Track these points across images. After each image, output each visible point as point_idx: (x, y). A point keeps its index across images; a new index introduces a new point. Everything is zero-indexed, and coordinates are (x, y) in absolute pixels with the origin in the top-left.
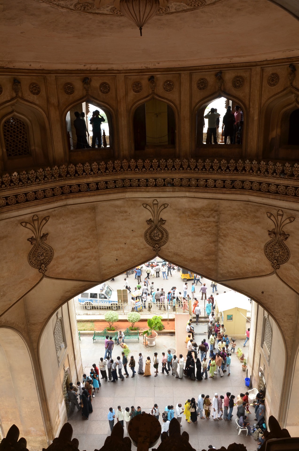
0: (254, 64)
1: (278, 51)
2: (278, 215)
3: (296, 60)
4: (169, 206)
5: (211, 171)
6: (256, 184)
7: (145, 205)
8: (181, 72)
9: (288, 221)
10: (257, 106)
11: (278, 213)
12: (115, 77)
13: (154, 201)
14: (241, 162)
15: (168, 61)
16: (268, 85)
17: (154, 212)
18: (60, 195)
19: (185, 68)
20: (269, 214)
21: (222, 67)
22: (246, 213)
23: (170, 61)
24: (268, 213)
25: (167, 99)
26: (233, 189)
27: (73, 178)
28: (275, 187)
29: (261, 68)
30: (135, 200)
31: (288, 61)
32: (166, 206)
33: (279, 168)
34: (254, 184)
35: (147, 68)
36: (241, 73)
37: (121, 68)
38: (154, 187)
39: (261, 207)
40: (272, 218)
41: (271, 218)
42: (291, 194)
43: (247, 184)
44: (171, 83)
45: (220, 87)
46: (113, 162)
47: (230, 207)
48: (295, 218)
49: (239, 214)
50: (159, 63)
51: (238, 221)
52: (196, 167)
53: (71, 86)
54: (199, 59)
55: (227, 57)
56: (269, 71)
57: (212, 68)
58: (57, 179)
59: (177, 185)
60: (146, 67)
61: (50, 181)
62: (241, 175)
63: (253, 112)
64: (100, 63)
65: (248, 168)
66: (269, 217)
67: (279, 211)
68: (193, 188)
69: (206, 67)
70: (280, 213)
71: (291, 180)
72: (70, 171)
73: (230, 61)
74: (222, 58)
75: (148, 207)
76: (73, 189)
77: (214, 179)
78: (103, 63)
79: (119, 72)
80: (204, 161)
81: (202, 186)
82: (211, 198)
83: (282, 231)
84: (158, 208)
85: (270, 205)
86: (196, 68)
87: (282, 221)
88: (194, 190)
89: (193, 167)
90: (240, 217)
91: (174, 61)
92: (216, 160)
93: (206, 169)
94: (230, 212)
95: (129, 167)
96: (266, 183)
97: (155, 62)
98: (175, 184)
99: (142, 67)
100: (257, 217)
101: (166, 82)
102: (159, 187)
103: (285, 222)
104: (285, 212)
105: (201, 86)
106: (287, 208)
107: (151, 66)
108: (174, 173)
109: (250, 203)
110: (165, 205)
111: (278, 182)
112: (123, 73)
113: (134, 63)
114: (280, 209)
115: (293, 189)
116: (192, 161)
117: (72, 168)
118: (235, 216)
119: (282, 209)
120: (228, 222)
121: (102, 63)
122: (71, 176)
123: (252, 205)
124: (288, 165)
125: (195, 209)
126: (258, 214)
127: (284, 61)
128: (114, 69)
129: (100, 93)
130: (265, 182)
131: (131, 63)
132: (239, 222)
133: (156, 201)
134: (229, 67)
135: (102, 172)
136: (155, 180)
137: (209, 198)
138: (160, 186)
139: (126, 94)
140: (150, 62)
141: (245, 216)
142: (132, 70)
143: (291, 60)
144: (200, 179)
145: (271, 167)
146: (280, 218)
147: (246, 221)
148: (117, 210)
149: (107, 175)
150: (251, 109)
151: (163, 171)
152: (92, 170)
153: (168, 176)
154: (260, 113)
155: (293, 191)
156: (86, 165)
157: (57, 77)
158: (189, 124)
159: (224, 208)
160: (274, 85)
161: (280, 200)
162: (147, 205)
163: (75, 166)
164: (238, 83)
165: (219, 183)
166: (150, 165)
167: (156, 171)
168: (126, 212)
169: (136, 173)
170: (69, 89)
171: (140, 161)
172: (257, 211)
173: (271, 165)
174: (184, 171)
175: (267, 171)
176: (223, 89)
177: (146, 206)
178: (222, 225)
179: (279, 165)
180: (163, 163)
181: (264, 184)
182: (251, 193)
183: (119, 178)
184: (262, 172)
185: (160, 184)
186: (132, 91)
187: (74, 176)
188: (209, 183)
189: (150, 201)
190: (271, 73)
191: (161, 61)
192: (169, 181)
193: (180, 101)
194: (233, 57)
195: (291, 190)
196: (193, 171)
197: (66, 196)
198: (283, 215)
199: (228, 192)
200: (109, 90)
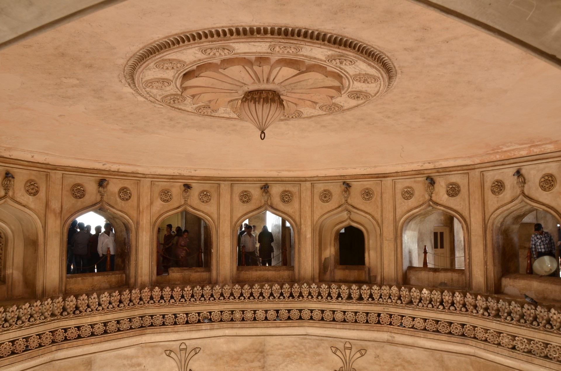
0: (304, 179)
1: (331, 169)
2: (345, 349)
3: (349, 178)
4: (201, 351)
5: (260, 299)
6: (317, 312)
7: (168, 352)
8: (221, 182)
9: (358, 355)
10: (309, 223)
11: (345, 346)
12: (139, 181)
13: (181, 345)
14: (298, 287)
15: (208, 169)
16: (320, 201)
17: (181, 362)
18: (49, 344)
19: (226, 178)
20: (334, 349)
21: (268, 180)
22: (304, 350)
23: (211, 169)
24: (332, 348)
25: (203, 212)
26: (289, 320)
27: (71, 316)
28: (342, 314)
29: (312, 183)
30: (153, 345)
31: (341, 178)
32: (198, 350)
33: (344, 291)
34: (314, 312)
35: (181, 174)
36: (289, 188)
37: (147, 171)
38: (185, 325)
39: (323, 341)
40: (338, 353)
41: (336, 354)
42: (361, 321)
43: (306, 313)
44: (208, 194)
45: (267, 201)
46: (131, 292)
47: (280, 344)
48: (366, 351)
49: (293, 352)
50: (196, 170)
51: (293, 362)
52: (242, 295)
53: (82, 188)
54: (244, 170)
55: (276, 170)
56: (320, 187)
57: (257, 180)
58: (49, 320)
59: (216, 320)
60: (179, 174)
61: (38, 322)
62: (298, 302)
63: (305, 229)
64: (125, 164)
65: (305, 294)
66: (334, 353)
67: (345, 343)
68: (237, 322)
69: (250, 179)
70: (348, 345)
71: (360, 304)
72: (69, 307)
73: (278, 175)
74: (271, 171)
75: (172, 355)
76: (69, 334)
77: (264, 309)
78: (129, 165)
79: (144, 176)
80: (251, 288)
81: (249, 320)
82: (258, 335)
83: (352, 369)
84: (187, 355)
85: (335, 338)
86: (238, 178)
87: (351, 356)
88: (239, 326)
89: (237, 295)
90: (295, 356)
91: (215, 169)
92: (266, 285)
93: (254, 297)
94: (281, 351)
95: (152, 298)
96: (330, 311)
97: (193, 168)
98: (214, 319)
99: (174, 173)
100: (319, 355)
101: (203, 192)
102: (192, 325)
103: (356, 357)
104: (354, 345)
105: (244, 199)
106: (356, 339)
107: (186, 173)
108: (213, 304)
109: (308, 337)
110: (196, 350)
111: (344, 308)
112: (149, 178)
113: (167, 167)
114: (347, 340)
115: (364, 315)
116: (236, 288)
117: (72, 301)
118: (289, 356)
119: (350, 341)
120: (279, 365)
121: (127, 164)
122: (68, 314)
123: (310, 339)
124: (354, 287)
125: (236, 352)
126: (320, 350)
127: (336, 178)
128: (139, 173)
129: (118, 199)
130: (328, 309)
131: (163, 167)
132: (294, 364)
133: (184, 344)
134: (276, 181)
135: (113, 307)
136: (187, 314)
137: (256, 334)
138: (193, 323)
139: (151, 203)
140: (186, 168)
141: (302, 355)
142: (161, 175)
143: (344, 178)
144: (247, 311)
145: (334, 291)
146: (348, 352)
147: (304, 362)
148: (126, 362)
149: (121, 310)
150: (303, 225)
151: (198, 302)
152: (100, 305)
153: (204, 308)
154: (313, 231)
155: (363, 318)
156: (92, 297)
157: (65, 175)
158: (229, 242)
159: (272, 347)
160: (327, 202)
161: (350, 329)
162: (171, 351)
163: (77, 299)
164: (287, 198)
165: (272, 314)
166: (180, 294)
167: (189, 303)
168: (139, 365)
169: (160, 306)
170: (79, 191)
171: (168, 289)
172: (318, 346)
173: (334, 288)
174: (225, 302)
175: (329, 295)
176: (269, 204)
177: (170, 353)
179: (344, 288)
180: (198, 292)
181: (328, 312)
182: (311, 323)
183: (136, 314)
184: (324, 297)
185: (193, 320)
186: (159, 200)
187: (74, 313)
188: (258, 315)
189: (175, 346)
190: (322, 189)
191: (200, 169)
192: (205, 315)
193: (219, 214)
194: (283, 170)
195: (362, 317)
196: (237, 301)
197: (58, 346)
198: (351, 348)
199: (283, 325)
200: (130, 197)
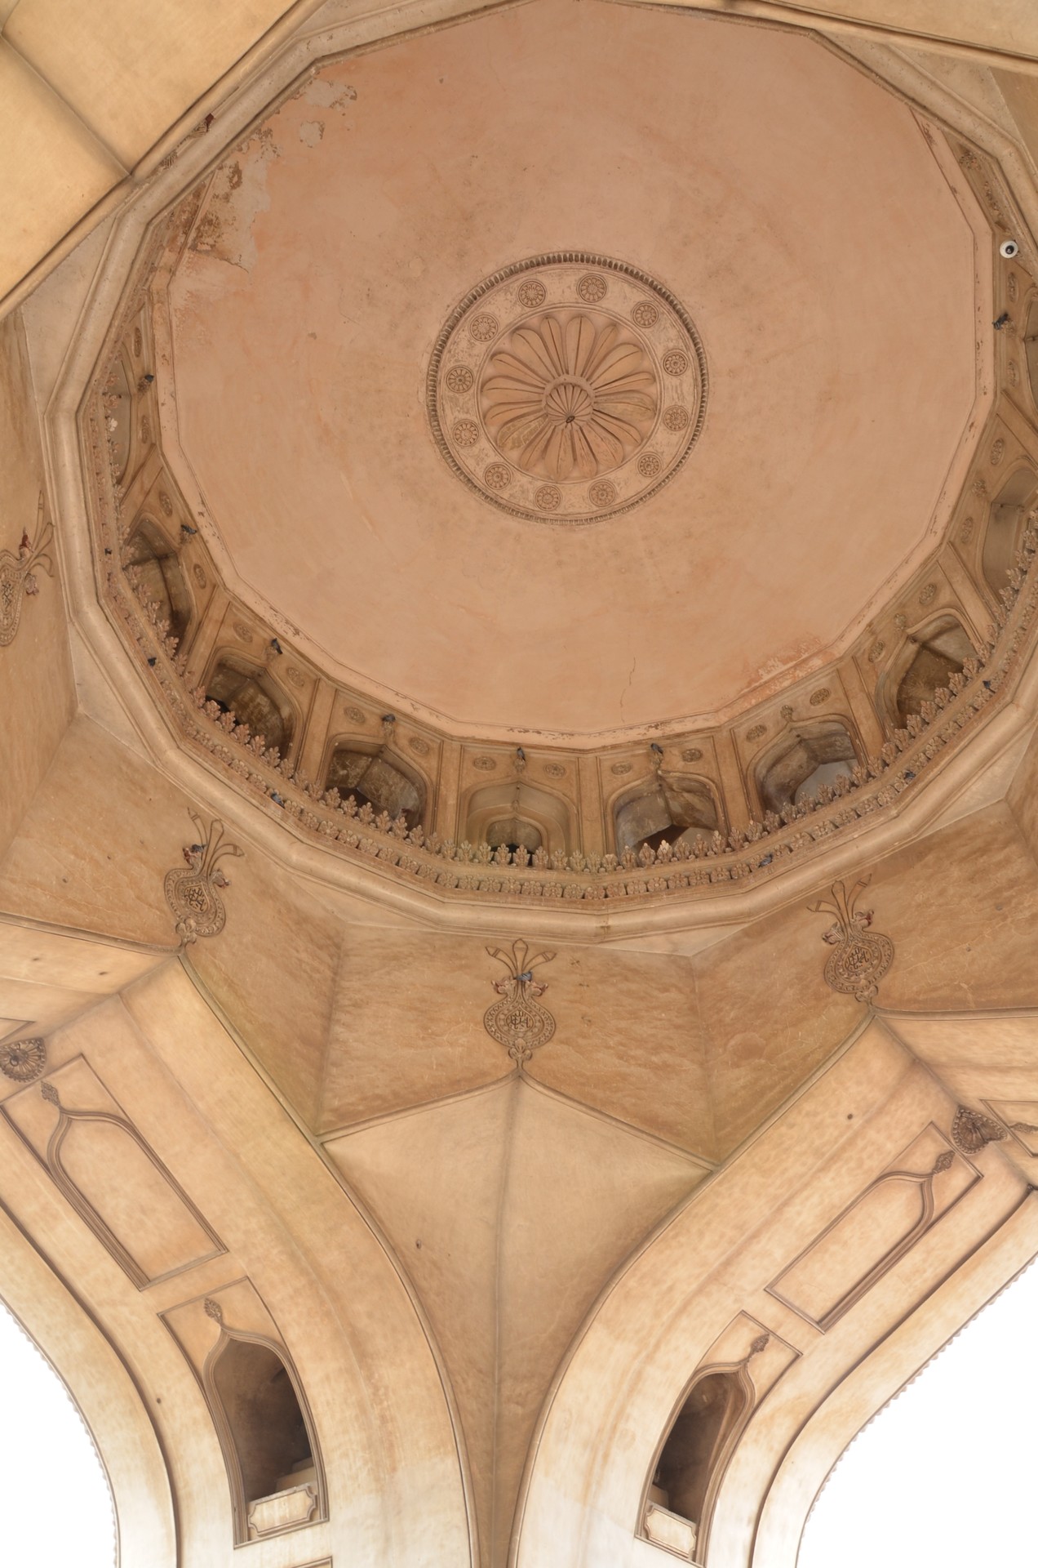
0: (451, 737)
1: (502, 726)
3: (527, 748)
7: (192, 813)
8: (323, 679)
9: (540, 959)
12: (217, 585)
15: (315, 643)
16: (474, 767)
21: (395, 712)
22: (429, 951)
23: (318, 645)
25: (289, 689)
28: (516, 883)
29: (462, 744)
31: (513, 746)
35: (272, 625)
47: (379, 940)
48: (555, 954)
50: (296, 633)
52: (341, 806)
54: (365, 676)
57: (377, 703)
60: (270, 623)
62: (435, 860)
63: (445, 792)
64: (222, 538)
71: (551, 874)
73: (412, 713)
74: (405, 697)
75: (199, 822)
78: (225, 546)
79: (224, 587)
81: (348, 844)
87: (526, 961)
89: (332, 802)
90: (410, 959)
91: (322, 650)
93: (361, 819)
97: (295, 626)
99: (264, 616)
103: (534, 962)
105: (352, 716)
107: (279, 629)
108: (292, 788)
111: (521, 876)
112: (229, 594)
113: (263, 597)
118: (396, 958)
121: (224, 542)
128: (221, 573)
131: (257, 592)
132: (406, 971)
133: (220, 825)
134: (409, 720)
137: (347, 885)
139: (224, 622)
140: (287, 618)
142: (245, 604)
143: (518, 747)
148: (124, 768)
150: (443, 787)
151: (271, 768)
154: (460, 798)
162: (198, 815)
166: (247, 738)
167: (258, 758)
172: (461, 945)
175: (493, 859)
177: (196, 817)
178: (351, 981)
184: (484, 862)
186: (233, 629)
191: (305, 634)
193: (311, 710)
194: (424, 705)
196: (331, 810)
